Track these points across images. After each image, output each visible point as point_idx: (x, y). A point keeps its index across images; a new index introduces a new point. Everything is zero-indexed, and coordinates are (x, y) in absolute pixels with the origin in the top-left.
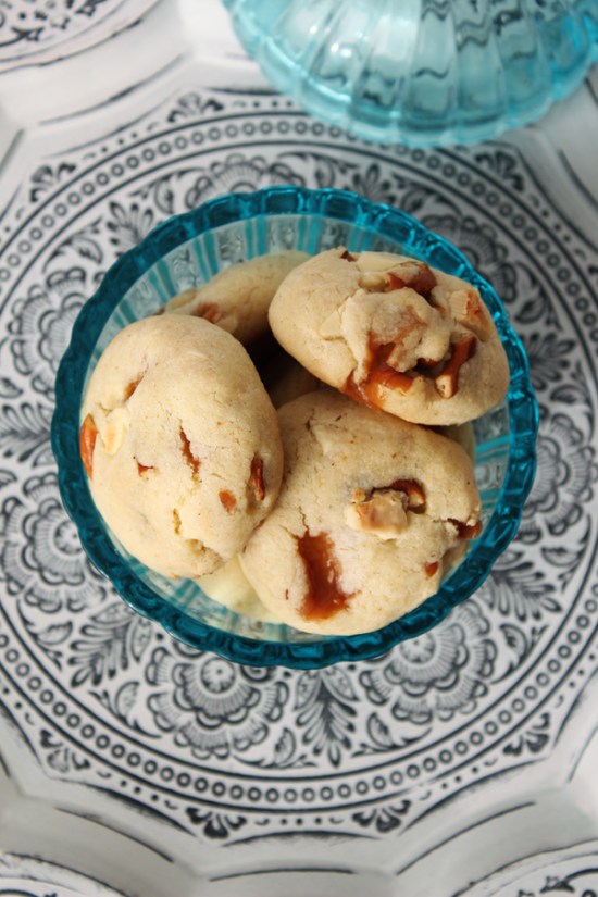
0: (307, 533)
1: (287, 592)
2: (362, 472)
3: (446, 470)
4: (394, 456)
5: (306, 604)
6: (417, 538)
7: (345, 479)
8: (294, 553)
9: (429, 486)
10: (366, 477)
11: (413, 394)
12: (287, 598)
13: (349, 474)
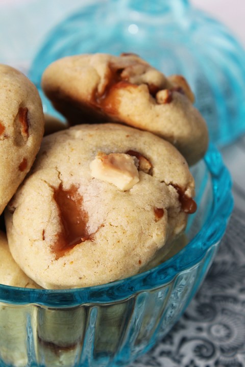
0: (61, 186)
1: (44, 232)
2: (104, 143)
3: (167, 149)
4: (128, 136)
5: (58, 240)
6: (147, 188)
7: (91, 147)
8: (51, 198)
9: (155, 157)
10: (107, 146)
11: (140, 91)
12: (44, 239)
13: (95, 144)
